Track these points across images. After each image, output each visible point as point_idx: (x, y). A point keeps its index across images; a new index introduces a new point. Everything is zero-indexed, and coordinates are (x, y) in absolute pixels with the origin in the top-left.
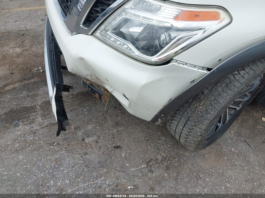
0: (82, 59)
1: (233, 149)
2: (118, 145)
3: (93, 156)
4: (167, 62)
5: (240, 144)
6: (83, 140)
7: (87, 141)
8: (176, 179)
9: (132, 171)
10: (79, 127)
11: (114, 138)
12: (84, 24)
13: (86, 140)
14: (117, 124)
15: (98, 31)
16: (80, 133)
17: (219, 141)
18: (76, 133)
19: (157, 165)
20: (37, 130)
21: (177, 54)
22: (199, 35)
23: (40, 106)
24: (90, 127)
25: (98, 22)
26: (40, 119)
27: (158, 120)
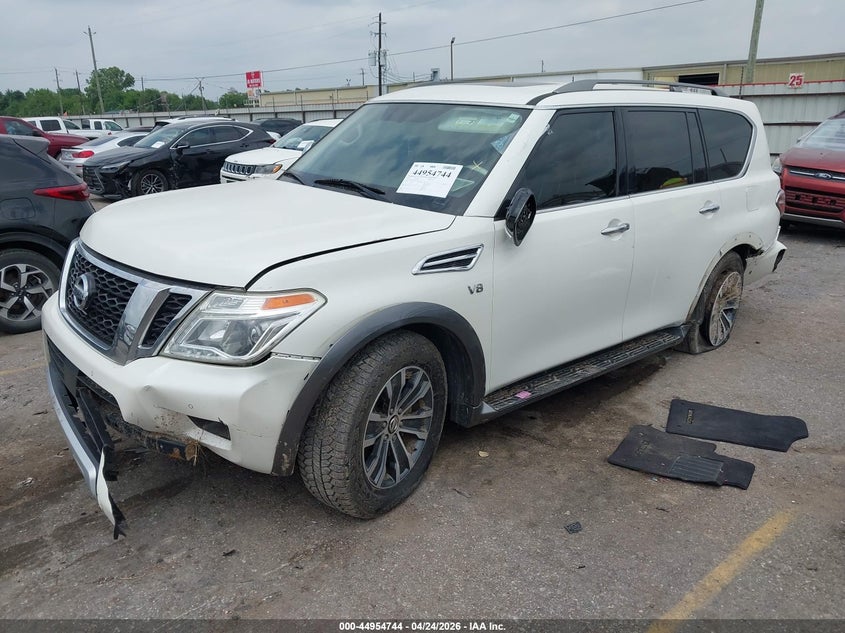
0: (148, 389)
1: (435, 506)
2: (230, 550)
3: (187, 576)
4: (267, 356)
5: (447, 495)
6: (160, 561)
7: (167, 560)
8: (345, 567)
9: (264, 577)
10: (147, 545)
11: (220, 544)
12: (144, 343)
13: (165, 560)
14: (221, 524)
15: (168, 347)
16: (151, 554)
17: (410, 500)
18: (143, 556)
19: (309, 558)
20: (59, 571)
21: (274, 345)
22: (292, 322)
23: (53, 536)
24: (169, 540)
25: (166, 334)
26: (58, 555)
27: (283, 458)
